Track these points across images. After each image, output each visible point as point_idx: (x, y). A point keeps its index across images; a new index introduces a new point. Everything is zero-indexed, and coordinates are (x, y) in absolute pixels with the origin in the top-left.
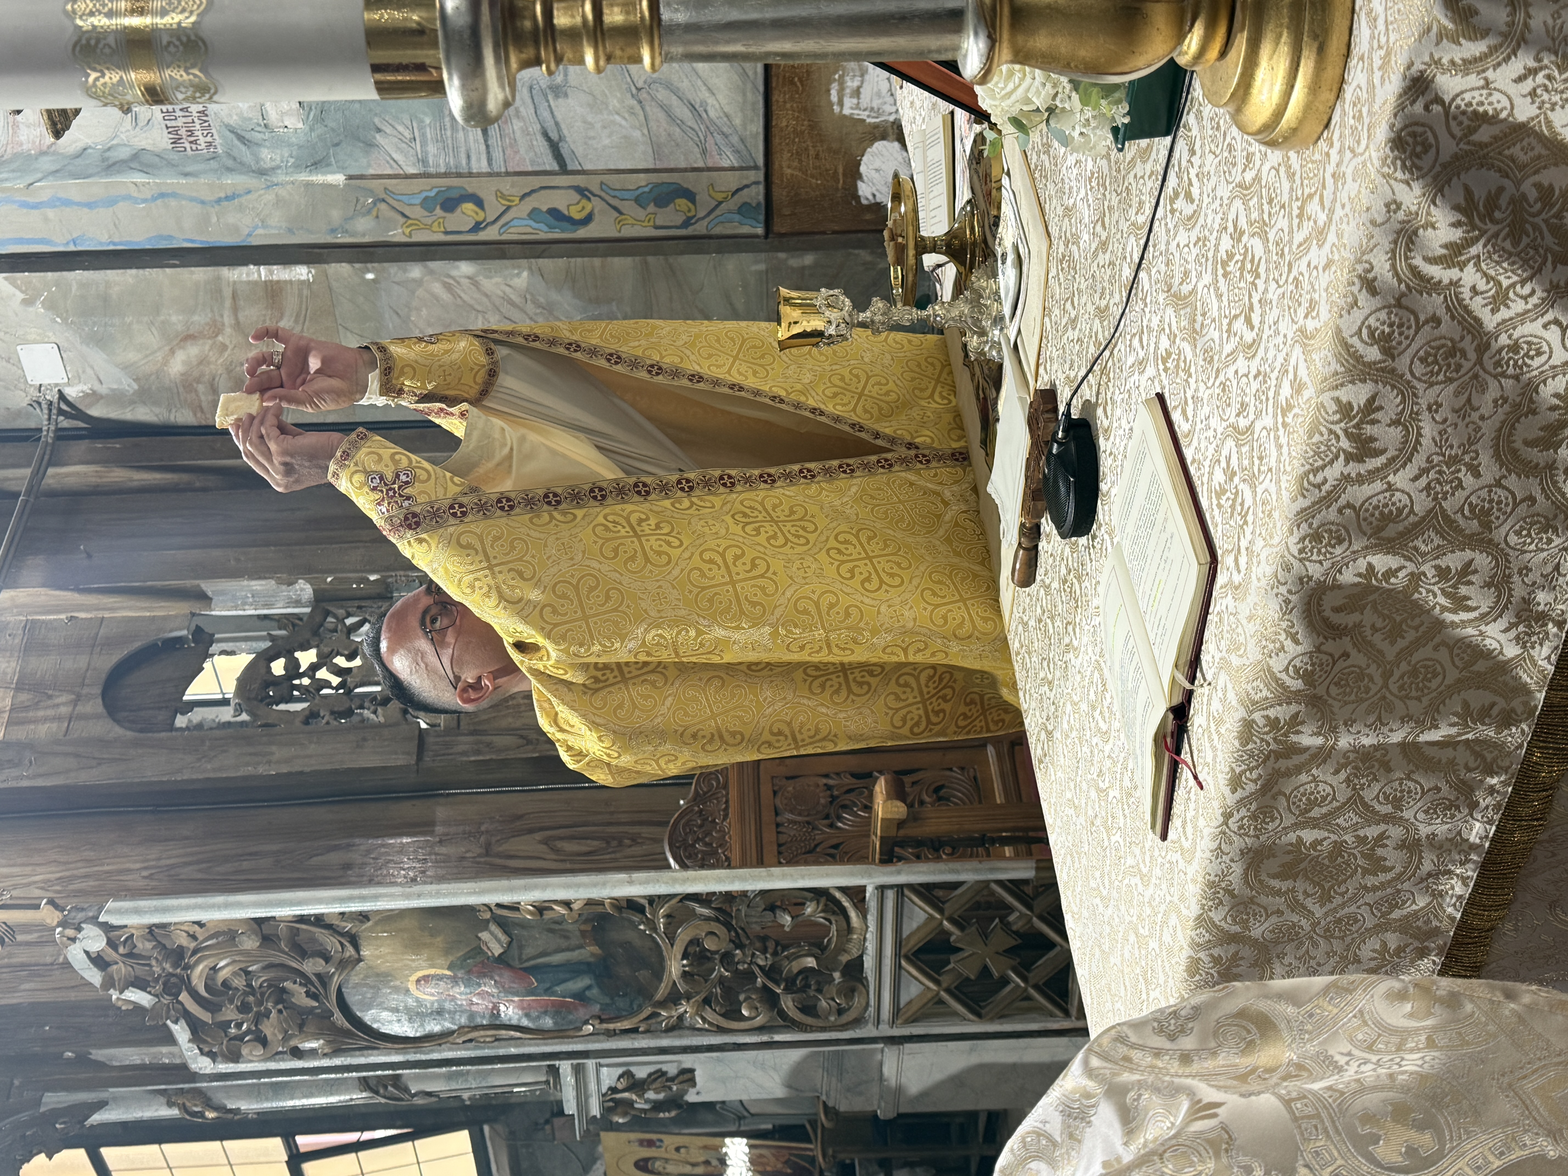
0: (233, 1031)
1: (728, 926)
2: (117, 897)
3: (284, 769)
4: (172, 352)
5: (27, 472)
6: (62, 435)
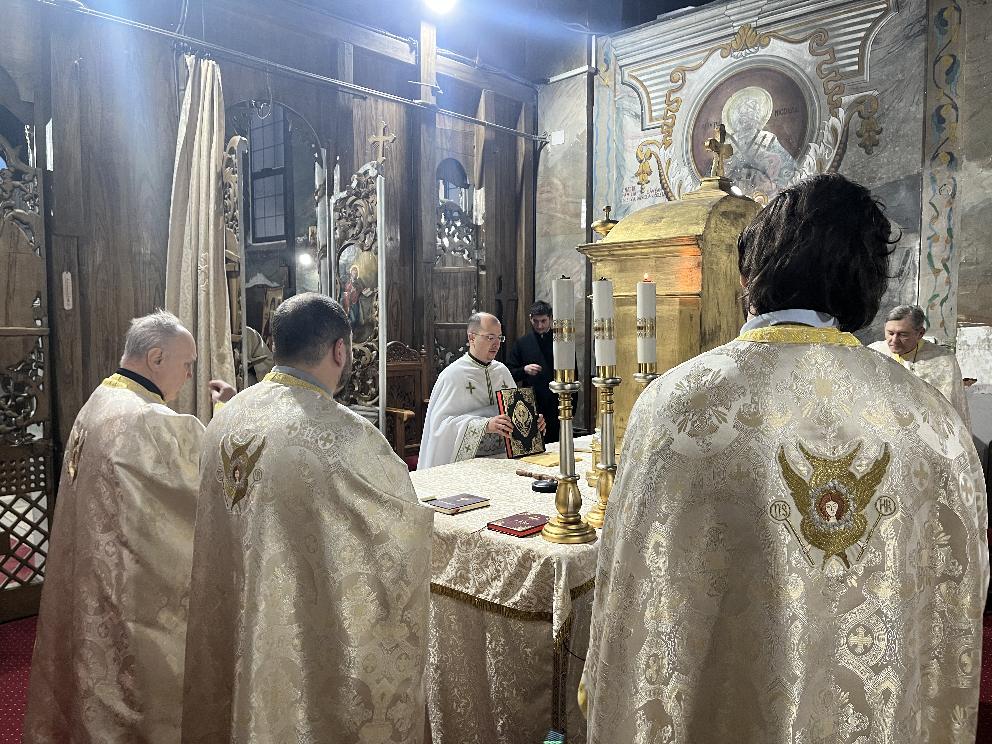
0: (343, 210)
1: (369, 364)
2: (385, 181)
3: (423, 221)
4: (560, 180)
5: (523, 132)
6: (535, 142)
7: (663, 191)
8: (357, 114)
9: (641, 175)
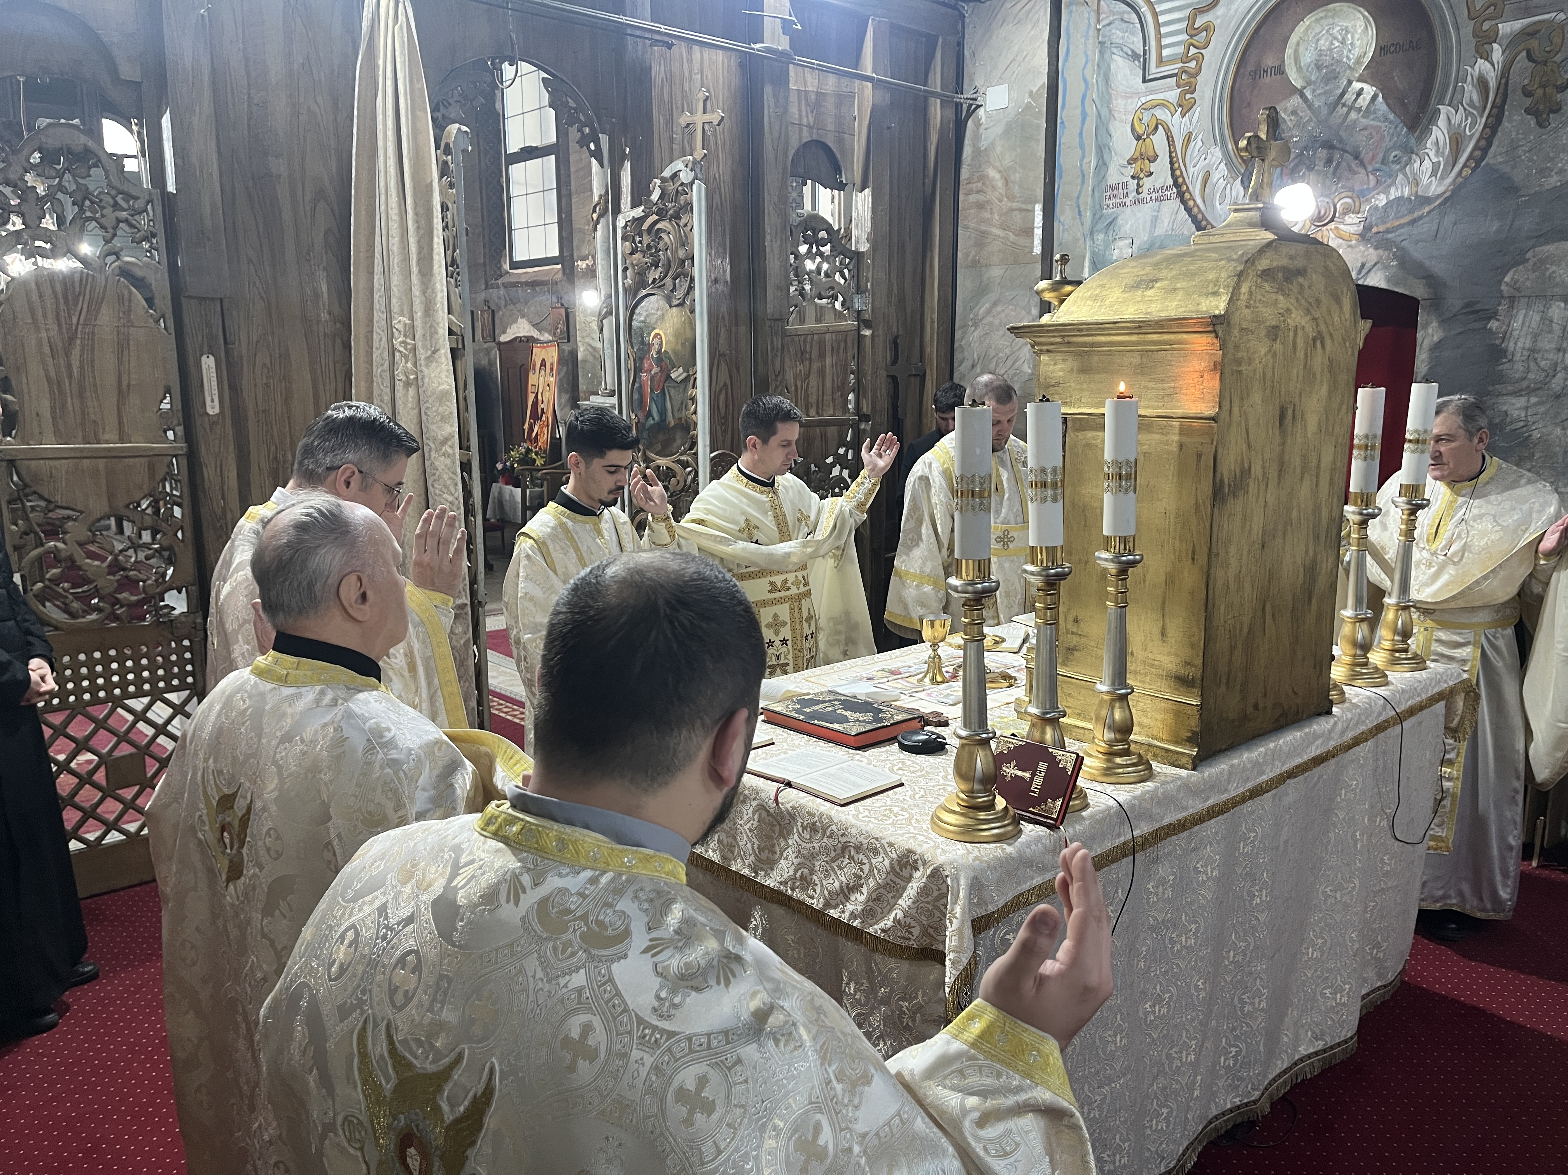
0: (638, 239)
1: (682, 491)
2: (707, 190)
3: (768, 250)
4: (1000, 172)
5: (939, 90)
6: (958, 106)
7: (1175, 190)
8: (658, 72)
9: (1139, 163)
